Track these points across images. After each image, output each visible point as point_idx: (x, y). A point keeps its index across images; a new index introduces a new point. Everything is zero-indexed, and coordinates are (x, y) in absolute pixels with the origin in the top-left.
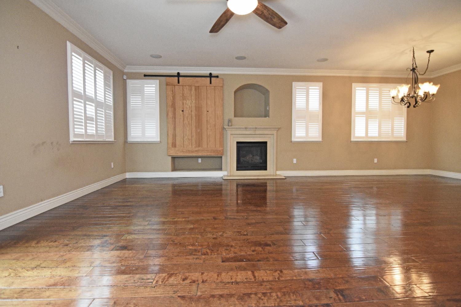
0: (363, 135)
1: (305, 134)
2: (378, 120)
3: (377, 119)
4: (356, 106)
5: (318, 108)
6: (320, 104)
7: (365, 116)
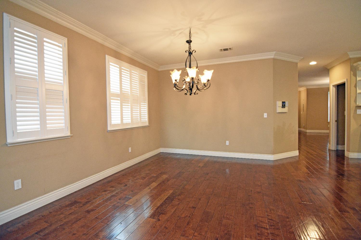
0: (119, 122)
1: (39, 126)
2: (130, 105)
3: (129, 103)
4: (111, 85)
5: (61, 80)
6: (64, 73)
7: (119, 99)
